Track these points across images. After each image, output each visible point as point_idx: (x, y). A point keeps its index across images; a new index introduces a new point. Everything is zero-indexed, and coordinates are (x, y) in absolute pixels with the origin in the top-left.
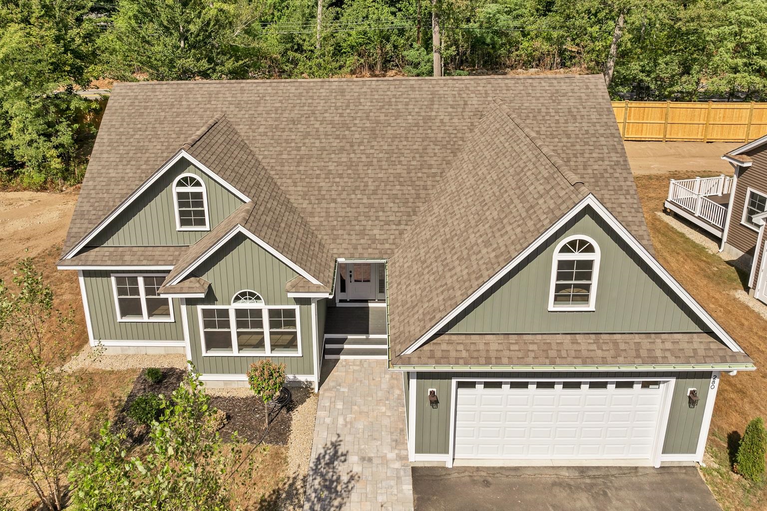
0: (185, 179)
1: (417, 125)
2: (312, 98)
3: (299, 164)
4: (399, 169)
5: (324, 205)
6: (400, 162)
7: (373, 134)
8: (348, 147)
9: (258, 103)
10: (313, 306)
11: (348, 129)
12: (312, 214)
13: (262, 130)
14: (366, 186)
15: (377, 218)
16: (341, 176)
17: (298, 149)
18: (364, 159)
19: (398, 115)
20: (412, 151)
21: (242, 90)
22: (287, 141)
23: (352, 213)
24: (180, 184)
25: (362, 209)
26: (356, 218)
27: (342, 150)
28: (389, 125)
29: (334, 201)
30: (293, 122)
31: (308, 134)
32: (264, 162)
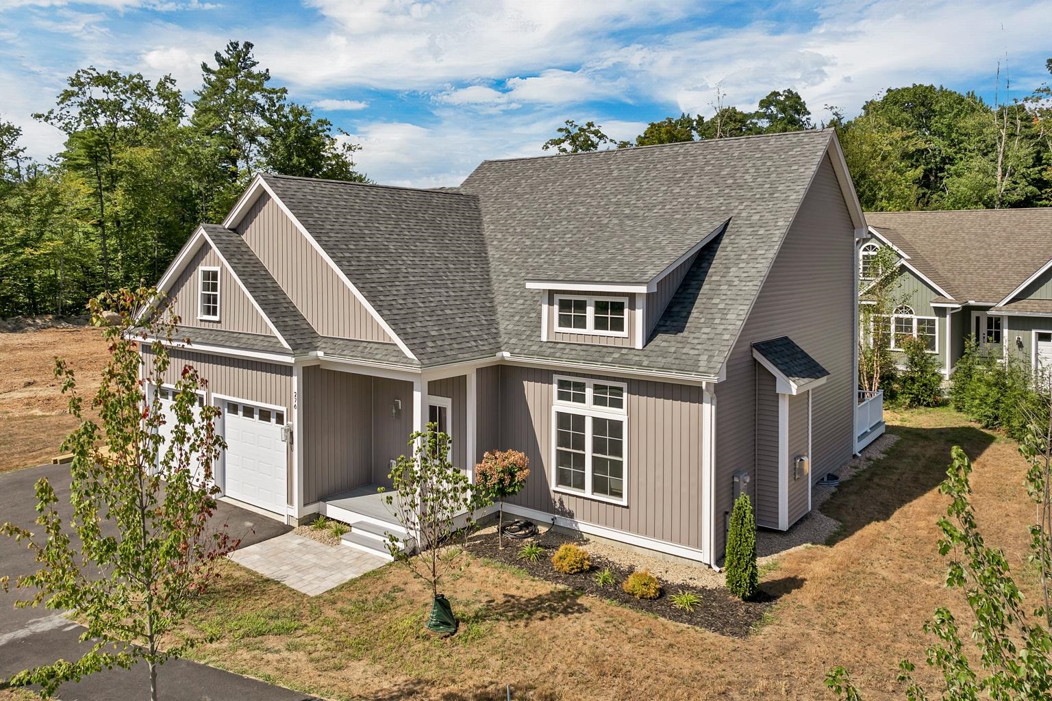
0: (868, 246)
1: (1045, 235)
2: (962, 220)
3: (947, 255)
4: (1025, 258)
5: (963, 275)
6: (1027, 255)
7: (1008, 240)
8: (986, 246)
9: (921, 223)
10: (948, 318)
11: (988, 237)
12: (954, 280)
13: (921, 237)
14: (997, 266)
15: (1003, 283)
16: (978, 261)
17: (948, 247)
18: (998, 252)
19: (1031, 228)
20: (1037, 249)
21: (909, 217)
22: (939, 243)
23: (983, 280)
24: (865, 250)
25: (992, 278)
26: (986, 283)
27: (981, 248)
28: (1022, 234)
29: (971, 274)
30: (946, 233)
31: (956, 239)
32: (922, 254)
